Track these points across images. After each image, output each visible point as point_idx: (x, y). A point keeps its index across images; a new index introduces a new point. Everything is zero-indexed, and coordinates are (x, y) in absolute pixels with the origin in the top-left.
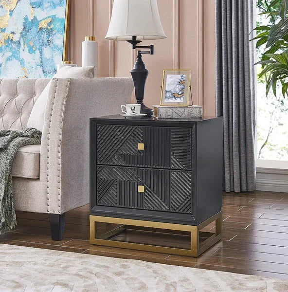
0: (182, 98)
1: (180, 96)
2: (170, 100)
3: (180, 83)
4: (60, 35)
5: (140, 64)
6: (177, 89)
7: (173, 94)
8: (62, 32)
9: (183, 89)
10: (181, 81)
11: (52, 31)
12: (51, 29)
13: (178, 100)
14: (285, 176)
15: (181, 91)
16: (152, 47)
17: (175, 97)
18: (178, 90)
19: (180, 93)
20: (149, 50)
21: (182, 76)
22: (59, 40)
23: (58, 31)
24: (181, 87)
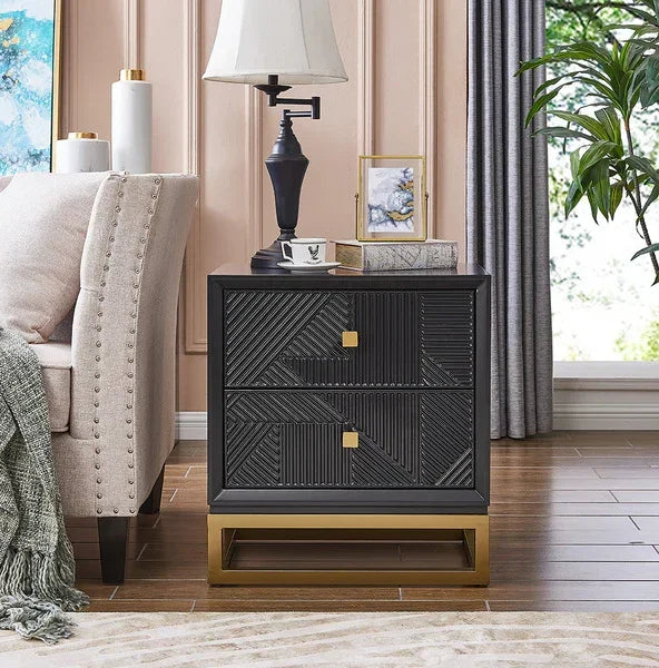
0: (409, 222)
1: (404, 217)
2: (381, 229)
3: (403, 186)
4: (40, 63)
5: (289, 141)
6: (397, 200)
7: (387, 214)
8: (45, 57)
9: (410, 200)
10: (403, 182)
11: (15, 53)
12: (13, 46)
13: (401, 228)
14: (602, 393)
15: (405, 205)
16: (315, 102)
17: (392, 220)
18: (398, 204)
19: (403, 211)
20: (309, 108)
21: (405, 172)
22: (39, 75)
23: (34, 53)
24: (406, 196)
